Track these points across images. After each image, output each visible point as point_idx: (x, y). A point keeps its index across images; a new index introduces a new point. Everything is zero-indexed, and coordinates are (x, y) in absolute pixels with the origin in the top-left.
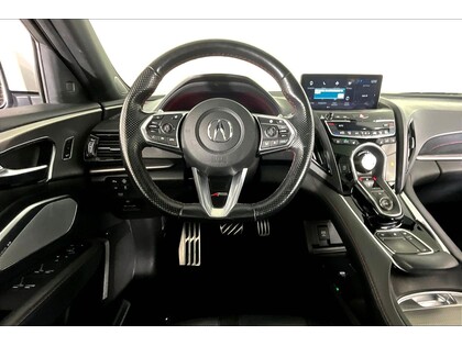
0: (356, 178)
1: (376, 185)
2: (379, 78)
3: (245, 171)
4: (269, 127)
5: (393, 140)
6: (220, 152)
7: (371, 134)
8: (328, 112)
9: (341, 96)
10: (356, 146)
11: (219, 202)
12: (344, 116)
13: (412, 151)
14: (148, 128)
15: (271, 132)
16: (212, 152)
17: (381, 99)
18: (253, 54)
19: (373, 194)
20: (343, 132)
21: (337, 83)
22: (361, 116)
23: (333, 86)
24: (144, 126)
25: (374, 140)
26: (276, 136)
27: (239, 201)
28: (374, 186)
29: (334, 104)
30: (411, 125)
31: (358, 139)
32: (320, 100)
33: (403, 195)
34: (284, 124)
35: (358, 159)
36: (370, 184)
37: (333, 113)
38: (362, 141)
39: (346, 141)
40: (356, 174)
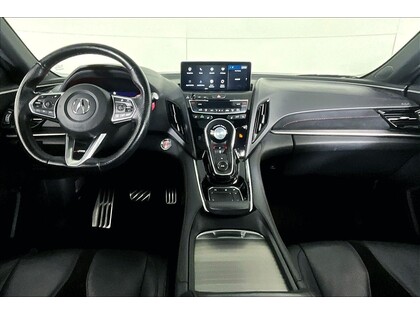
0: (208, 146)
2: (249, 65)
3: (103, 136)
4: (120, 104)
5: (243, 116)
6: (80, 122)
7: (224, 111)
8: (192, 93)
10: (209, 120)
11: (77, 156)
13: (263, 126)
14: (34, 105)
15: (120, 108)
16: (74, 121)
19: (216, 159)
20: (201, 110)
21: (212, 69)
22: (219, 97)
24: (31, 103)
25: (225, 116)
30: (267, 104)
31: (213, 115)
33: (247, 160)
37: (196, 94)
38: (215, 116)
39: (202, 117)
40: (208, 143)
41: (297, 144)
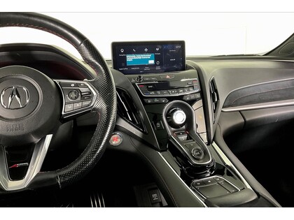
0: (170, 133)
1: (189, 138)
2: (182, 44)
3: (49, 138)
4: (71, 91)
5: (198, 96)
6: (16, 120)
7: (178, 92)
8: (137, 76)
9: (152, 62)
10: (165, 103)
12: (154, 78)
13: (216, 104)
15: (73, 95)
16: (7, 120)
17: (187, 62)
18: (48, 23)
19: (185, 146)
20: (153, 93)
21: (146, 50)
22: (168, 77)
23: (142, 52)
25: (181, 98)
26: (79, 99)
27: (42, 170)
28: (188, 139)
29: (146, 69)
30: (213, 82)
31: (168, 98)
32: (133, 66)
33: (214, 144)
34: (85, 86)
35: (170, 115)
36: (184, 137)
37: (142, 76)
38: (171, 99)
39: (156, 100)
40: (170, 130)
41: (247, 119)
